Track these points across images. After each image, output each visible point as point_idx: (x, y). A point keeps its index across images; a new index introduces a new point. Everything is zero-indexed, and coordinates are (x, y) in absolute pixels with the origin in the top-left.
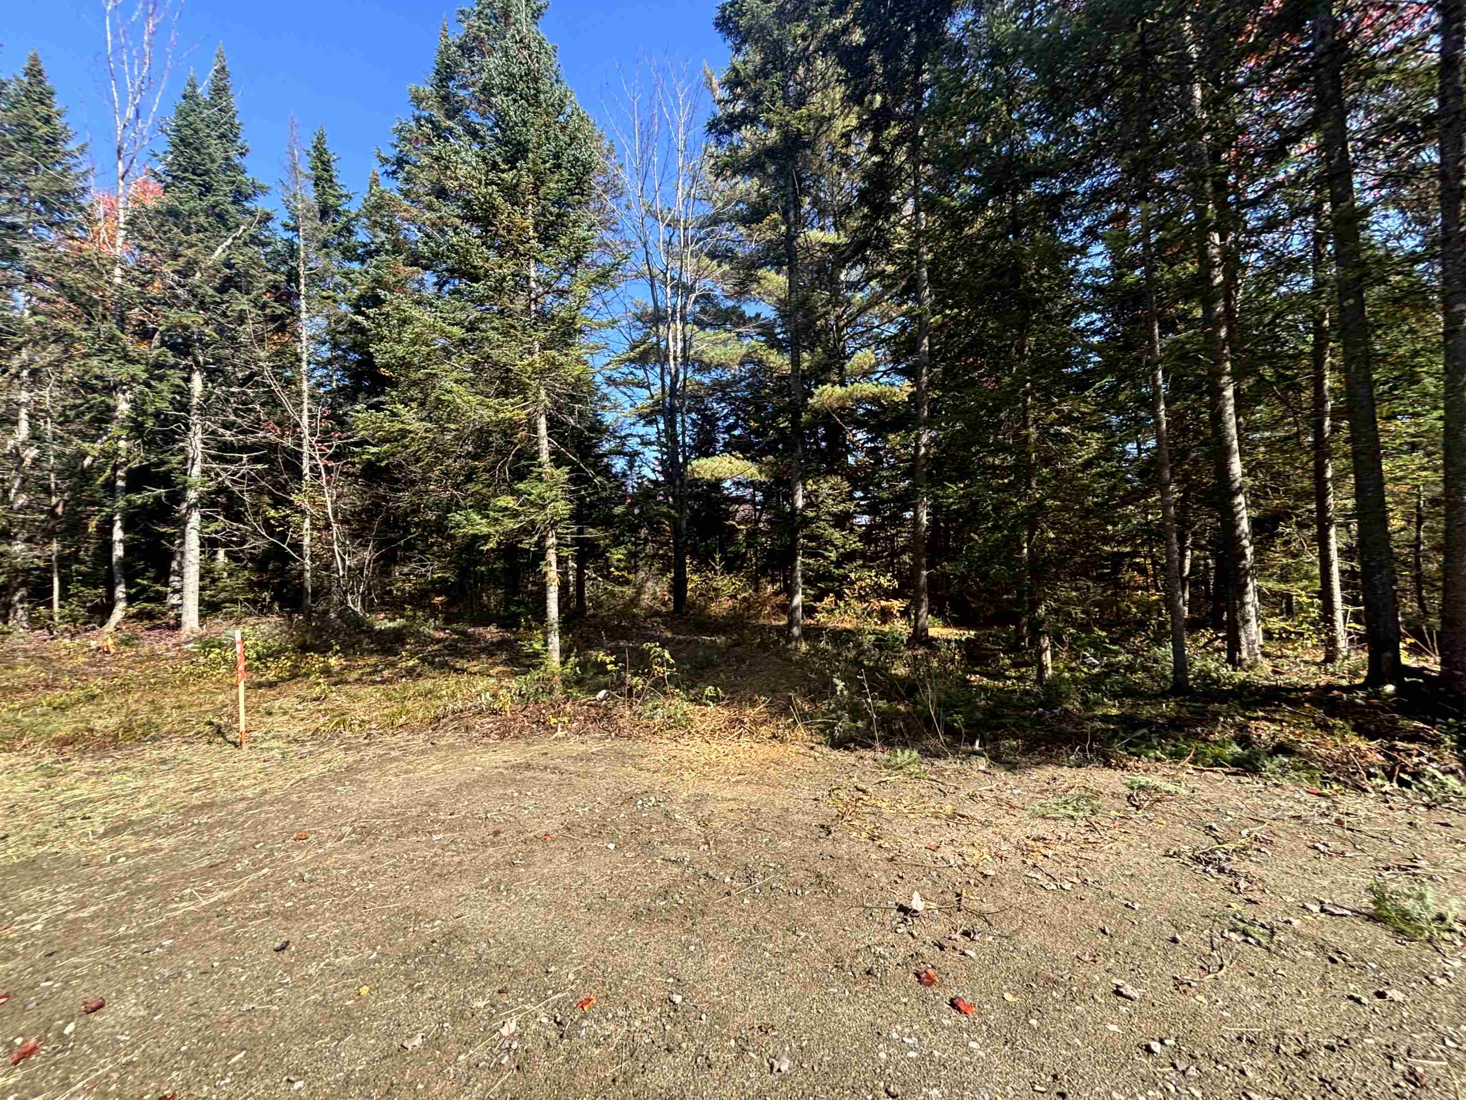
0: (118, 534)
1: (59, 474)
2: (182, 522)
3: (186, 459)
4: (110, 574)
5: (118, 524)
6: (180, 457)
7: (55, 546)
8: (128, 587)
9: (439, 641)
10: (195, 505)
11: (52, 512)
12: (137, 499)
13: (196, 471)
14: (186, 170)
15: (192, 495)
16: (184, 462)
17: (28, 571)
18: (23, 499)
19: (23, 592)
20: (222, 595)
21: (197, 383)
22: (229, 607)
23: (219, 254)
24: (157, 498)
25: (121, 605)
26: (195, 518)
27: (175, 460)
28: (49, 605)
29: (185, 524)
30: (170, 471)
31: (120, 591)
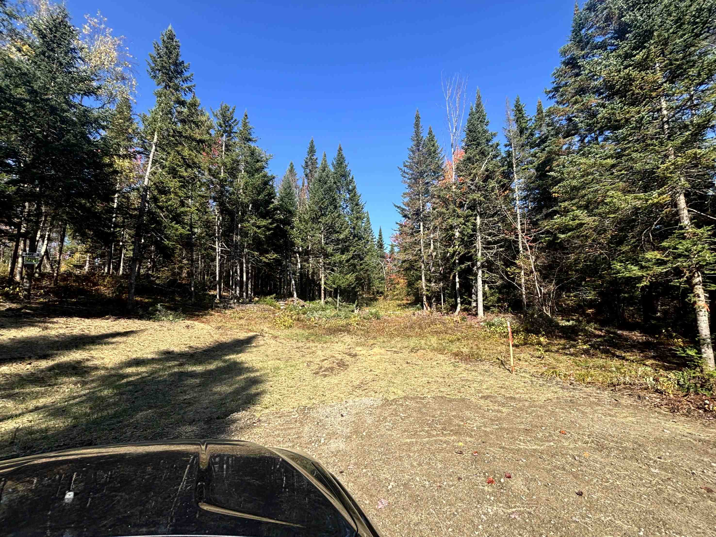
0: (457, 280)
1: (442, 259)
2: (476, 275)
3: (476, 250)
4: (456, 293)
5: (457, 276)
6: (474, 250)
7: (441, 284)
8: (461, 299)
9: (600, 336)
10: (480, 268)
11: (440, 273)
12: (463, 266)
13: (479, 254)
14: (472, 141)
15: (479, 264)
16: (475, 252)
17: (435, 292)
18: (433, 269)
19: (434, 299)
20: (490, 303)
21: (479, 220)
22: (493, 309)
23: (483, 168)
24: (469, 265)
25: (459, 305)
26: (480, 272)
27: (473, 251)
28: (441, 304)
29: (477, 275)
30: (472, 255)
31: (459, 300)
